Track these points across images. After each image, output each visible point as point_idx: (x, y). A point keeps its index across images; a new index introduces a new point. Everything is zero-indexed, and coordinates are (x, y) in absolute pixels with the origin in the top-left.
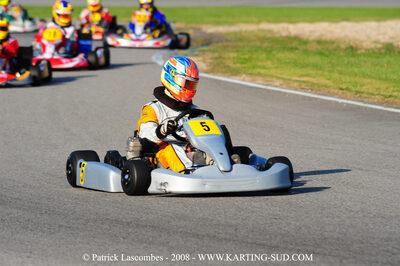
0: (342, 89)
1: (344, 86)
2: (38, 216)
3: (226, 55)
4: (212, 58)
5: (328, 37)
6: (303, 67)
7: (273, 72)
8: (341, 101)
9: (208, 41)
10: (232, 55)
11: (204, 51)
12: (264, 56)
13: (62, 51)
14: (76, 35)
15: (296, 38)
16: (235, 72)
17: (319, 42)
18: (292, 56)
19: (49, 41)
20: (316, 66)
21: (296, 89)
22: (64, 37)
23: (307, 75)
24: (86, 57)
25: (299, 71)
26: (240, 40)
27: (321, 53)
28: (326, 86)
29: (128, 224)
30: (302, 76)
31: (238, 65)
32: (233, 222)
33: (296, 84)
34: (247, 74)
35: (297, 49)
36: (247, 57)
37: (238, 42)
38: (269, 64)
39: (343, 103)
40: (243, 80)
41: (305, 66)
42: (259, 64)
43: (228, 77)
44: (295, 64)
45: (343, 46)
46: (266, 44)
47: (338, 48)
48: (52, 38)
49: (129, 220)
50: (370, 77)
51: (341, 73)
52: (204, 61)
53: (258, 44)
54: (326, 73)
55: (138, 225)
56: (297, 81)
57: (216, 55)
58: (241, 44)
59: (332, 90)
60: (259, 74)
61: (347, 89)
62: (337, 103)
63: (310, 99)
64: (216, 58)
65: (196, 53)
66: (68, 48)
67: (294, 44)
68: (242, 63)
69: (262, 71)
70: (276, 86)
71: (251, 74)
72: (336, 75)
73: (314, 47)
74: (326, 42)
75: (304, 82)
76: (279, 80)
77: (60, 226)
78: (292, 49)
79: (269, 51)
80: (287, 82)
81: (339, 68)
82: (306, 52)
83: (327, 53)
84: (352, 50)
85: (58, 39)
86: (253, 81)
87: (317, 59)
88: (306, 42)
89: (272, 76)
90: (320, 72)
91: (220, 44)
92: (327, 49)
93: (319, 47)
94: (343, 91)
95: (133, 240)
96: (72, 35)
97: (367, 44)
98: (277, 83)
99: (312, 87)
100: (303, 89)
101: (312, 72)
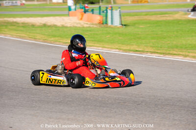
5: (26, 22)
7: (7, 32)
12: (4, 27)
15: (16, 22)
17: (23, 23)
18: (14, 27)
21: (15, 38)
25: (16, 32)
27: (23, 27)
28: (25, 37)
30: (17, 34)
33: (15, 36)
38: (6, 30)
39: (30, 42)
42: (3, 30)
44: (15, 30)
45: (30, 25)
46: (5, 24)
47: (29, 25)
50: (39, 34)
51: (30, 33)
53: (3, 24)
54: (25, 33)
59: (27, 38)
61: (32, 38)
62: (28, 42)
72: (28, 33)
78: (15, 25)
79: (6, 26)
80: (12, 36)
81: (29, 31)
82: (18, 26)
83: (25, 27)
84: (33, 26)
88: (18, 23)
90: (23, 32)
92: (25, 25)
93: (23, 25)
94: (30, 38)
97: (38, 24)
99: (20, 37)
100: (17, 38)
101: (20, 32)
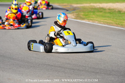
0: (117, 24)
1: (117, 23)
2: (24, 63)
3: (80, 13)
4: (76, 15)
5: (112, 8)
6: (104, 17)
7: (95, 19)
8: (116, 28)
9: (74, 9)
10: (82, 13)
11: (73, 12)
12: (92, 14)
13: (29, 13)
14: (33, 8)
15: (102, 8)
16: (83, 19)
17: (109, 9)
18: (101, 14)
19: (25, 10)
20: (108, 17)
21: (102, 24)
22: (29, 9)
23: (106, 20)
24: (36, 15)
26: (85, 9)
27: (110, 13)
28: (112, 23)
29: (52, 66)
30: (104, 20)
31: (84, 17)
32: (84, 65)
33: (102, 23)
34: (87, 19)
35: (102, 11)
36: (87, 14)
37: (84, 10)
38: (94, 16)
39: (117, 28)
40: (86, 21)
41: (105, 17)
42: (91, 16)
43: (81, 20)
44: (102, 16)
45: (117, 11)
46: (93, 10)
47: (115, 11)
48: (25, 9)
49: (52, 64)
51: (116, 19)
52: (73, 15)
53: (90, 10)
54: (112, 19)
55: (55, 66)
56: (102, 21)
57: (77, 13)
58: (85, 10)
59: (114, 24)
60: (91, 19)
62: (115, 28)
63: (107, 27)
64: (78, 14)
65: (71, 13)
66: (30, 12)
67: (102, 10)
68: (85, 16)
69: (92, 18)
70: (96, 23)
71: (88, 19)
72: (115, 20)
73: (108, 11)
74: (111, 9)
75: (105, 22)
76: (97, 21)
77: (31, 66)
79: (94, 12)
80: (100, 22)
81: (116, 17)
82: (105, 13)
83: (112, 13)
85: (27, 10)
86: (89, 21)
87: (109, 15)
89: (95, 20)
90: (110, 19)
91: (78, 10)
92: (112, 11)
93: (109, 11)
94: (117, 25)
95: (54, 70)
96: (32, 8)
98: (96, 22)
99: (108, 24)
100: (105, 24)
101: (107, 19)
